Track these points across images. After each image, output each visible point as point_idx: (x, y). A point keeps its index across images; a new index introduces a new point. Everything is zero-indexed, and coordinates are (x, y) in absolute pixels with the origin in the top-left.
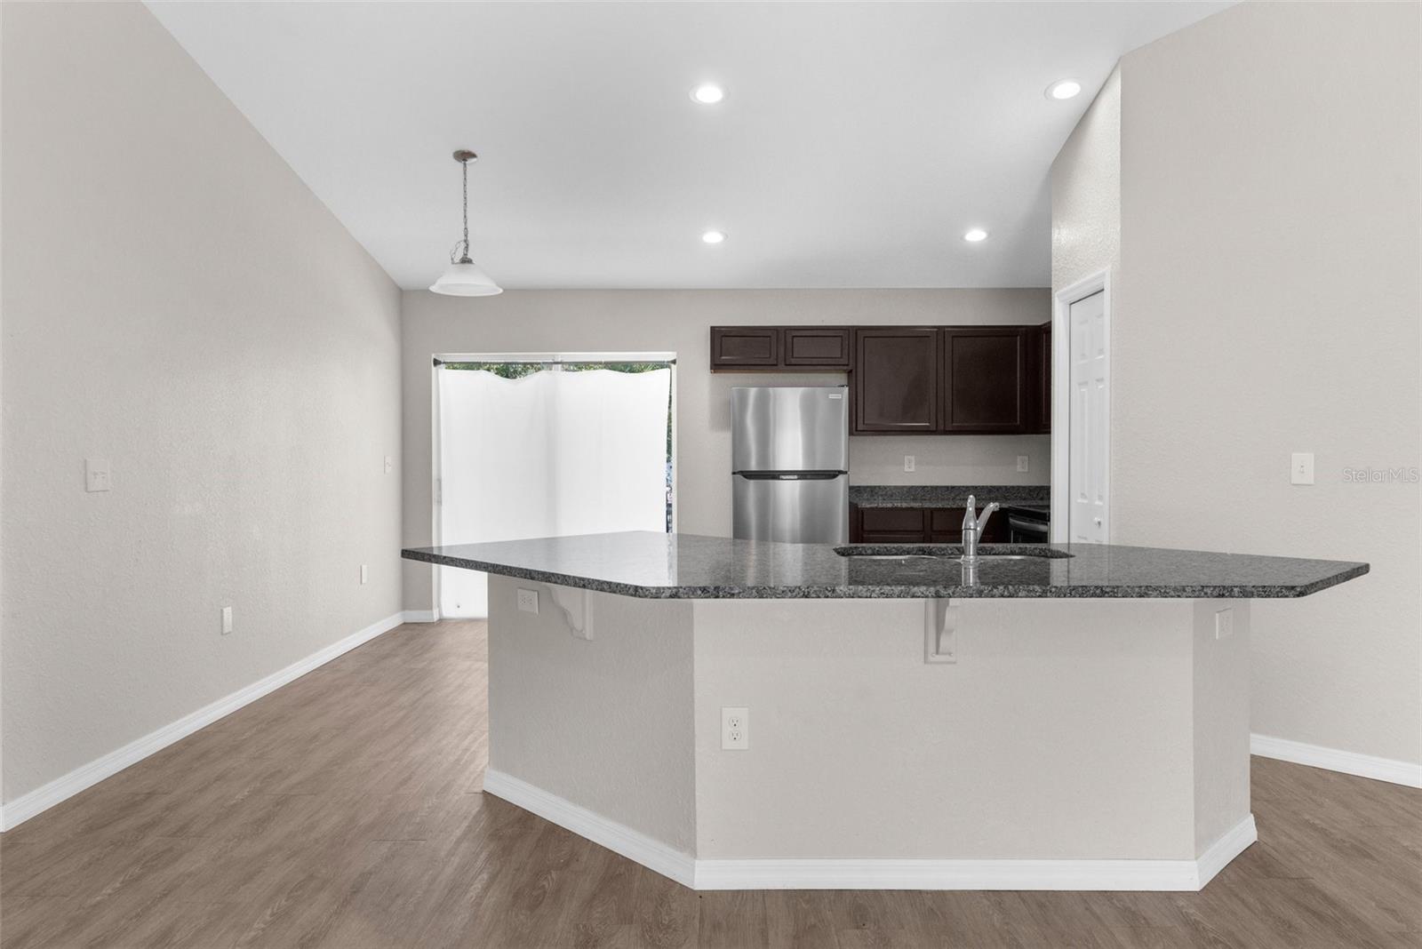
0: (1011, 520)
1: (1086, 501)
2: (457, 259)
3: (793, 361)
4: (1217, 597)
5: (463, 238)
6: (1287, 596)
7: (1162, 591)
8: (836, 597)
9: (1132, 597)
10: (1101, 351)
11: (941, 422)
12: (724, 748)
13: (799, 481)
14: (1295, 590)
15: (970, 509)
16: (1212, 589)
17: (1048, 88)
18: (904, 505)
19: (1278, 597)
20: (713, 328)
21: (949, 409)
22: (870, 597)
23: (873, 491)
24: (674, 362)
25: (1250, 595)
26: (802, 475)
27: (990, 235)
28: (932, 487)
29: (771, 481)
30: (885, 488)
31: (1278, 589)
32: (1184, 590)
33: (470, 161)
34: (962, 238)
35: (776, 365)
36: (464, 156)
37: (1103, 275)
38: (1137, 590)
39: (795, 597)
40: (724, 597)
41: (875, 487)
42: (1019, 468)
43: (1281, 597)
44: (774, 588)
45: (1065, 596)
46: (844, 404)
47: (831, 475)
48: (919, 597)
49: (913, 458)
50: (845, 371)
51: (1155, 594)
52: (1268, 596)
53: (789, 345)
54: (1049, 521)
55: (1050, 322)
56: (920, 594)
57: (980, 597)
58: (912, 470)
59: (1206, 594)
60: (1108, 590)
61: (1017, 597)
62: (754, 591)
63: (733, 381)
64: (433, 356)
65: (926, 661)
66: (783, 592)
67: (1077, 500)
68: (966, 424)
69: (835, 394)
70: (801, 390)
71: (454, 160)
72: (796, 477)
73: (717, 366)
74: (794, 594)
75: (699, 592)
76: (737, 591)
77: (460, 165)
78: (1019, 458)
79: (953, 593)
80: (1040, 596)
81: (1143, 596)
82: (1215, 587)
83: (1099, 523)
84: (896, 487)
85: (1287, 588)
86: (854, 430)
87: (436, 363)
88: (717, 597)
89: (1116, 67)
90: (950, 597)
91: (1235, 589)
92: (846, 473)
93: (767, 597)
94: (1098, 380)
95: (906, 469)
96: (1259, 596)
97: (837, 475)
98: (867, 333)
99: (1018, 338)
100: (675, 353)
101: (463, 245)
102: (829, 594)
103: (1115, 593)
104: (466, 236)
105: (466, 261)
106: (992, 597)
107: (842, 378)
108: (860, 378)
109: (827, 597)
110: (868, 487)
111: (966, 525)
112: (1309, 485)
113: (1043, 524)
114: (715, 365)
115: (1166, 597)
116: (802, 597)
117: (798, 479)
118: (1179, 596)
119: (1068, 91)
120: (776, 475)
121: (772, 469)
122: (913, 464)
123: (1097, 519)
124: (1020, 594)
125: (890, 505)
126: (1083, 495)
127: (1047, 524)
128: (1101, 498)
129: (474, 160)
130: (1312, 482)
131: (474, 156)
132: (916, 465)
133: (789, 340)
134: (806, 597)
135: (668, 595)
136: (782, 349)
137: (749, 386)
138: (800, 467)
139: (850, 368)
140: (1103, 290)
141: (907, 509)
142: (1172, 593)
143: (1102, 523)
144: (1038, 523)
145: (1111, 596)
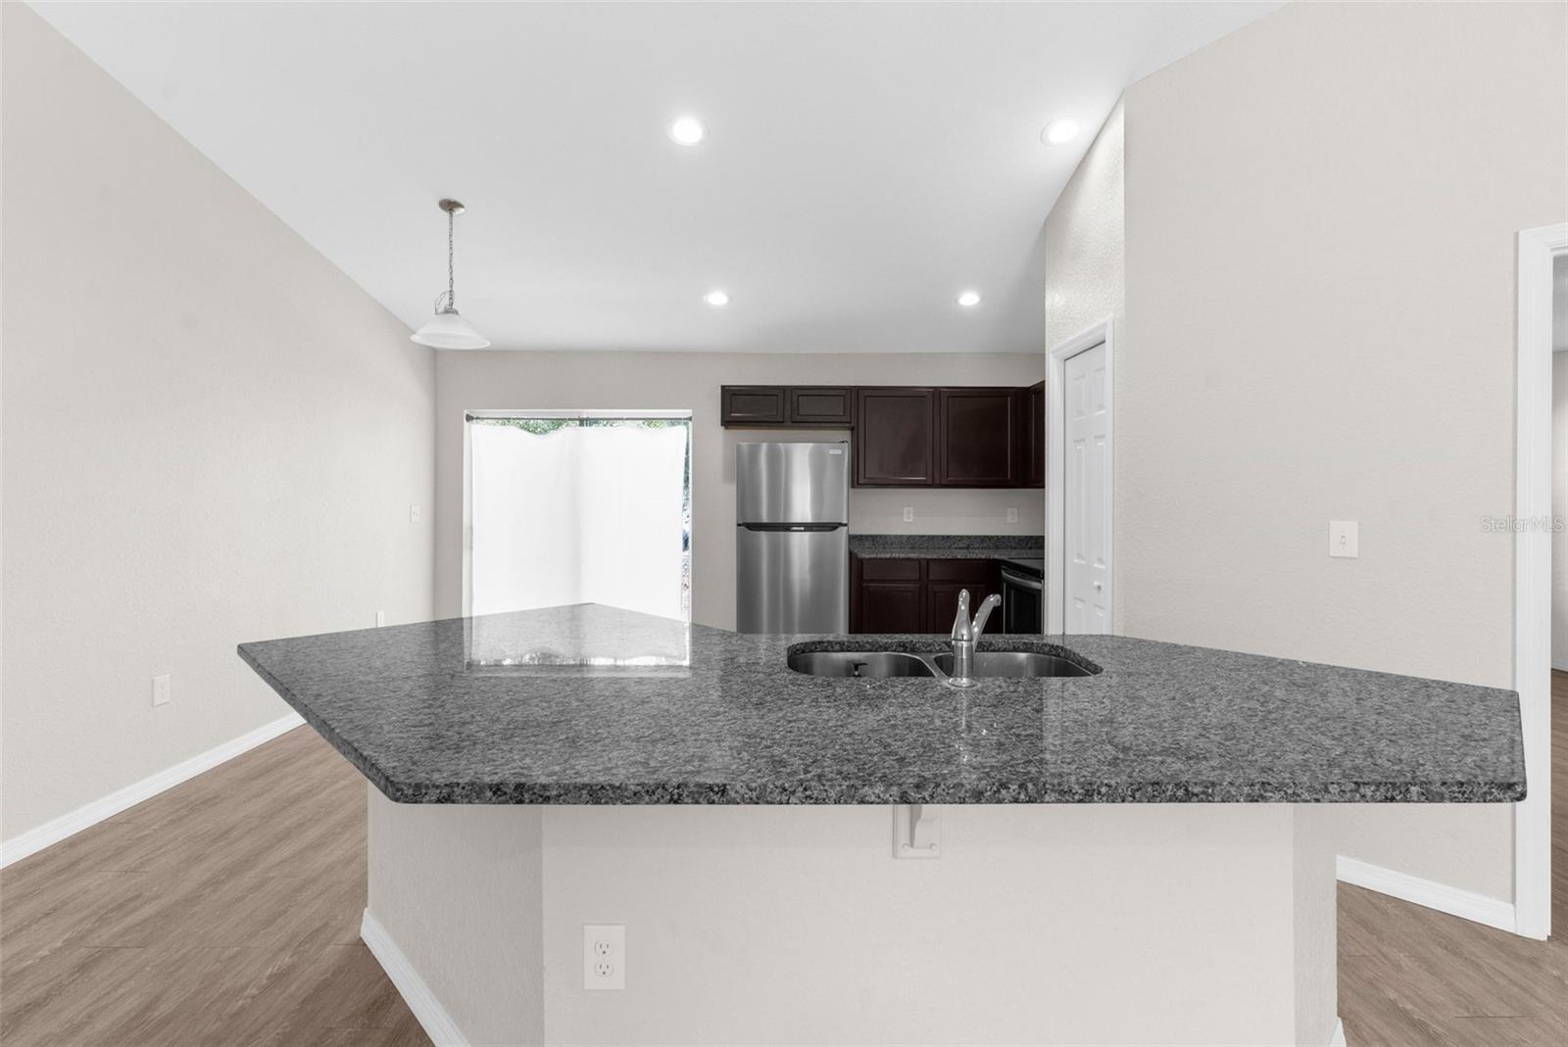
0: (1004, 573)
1: (1083, 562)
2: (441, 310)
3: (798, 418)
4: (1381, 801)
5: (449, 289)
6: (1500, 801)
7: (1290, 791)
8: (728, 803)
9: (1238, 801)
10: (1101, 407)
11: (937, 476)
12: (586, 987)
13: (808, 533)
14: (1514, 791)
15: (963, 608)
16: (1373, 788)
17: (1043, 130)
18: (902, 556)
19: (1485, 801)
20: (723, 387)
21: (944, 461)
22: (788, 803)
23: (874, 539)
24: (690, 419)
25: (1438, 798)
26: (808, 527)
27: (982, 299)
28: (929, 536)
29: (782, 533)
30: (886, 537)
31: (1485, 789)
32: (1327, 791)
33: (459, 212)
34: (956, 301)
35: (782, 422)
36: (450, 206)
37: (1105, 325)
38: (1246, 790)
39: (657, 802)
40: (531, 802)
41: (876, 536)
42: (1009, 519)
43: (1490, 801)
44: (619, 788)
45: (1123, 801)
46: (846, 461)
47: (833, 527)
48: (872, 803)
49: (911, 509)
50: (848, 428)
51: (1278, 796)
52: (1469, 800)
53: (795, 404)
54: (1043, 578)
55: (1044, 382)
56: (873, 798)
57: (978, 802)
58: (911, 520)
59: (1363, 796)
60: (1196, 790)
61: (1042, 802)
62: (584, 792)
63: (745, 437)
64: (466, 412)
65: (895, 855)
66: (635, 794)
67: (1073, 560)
68: (960, 479)
69: (837, 448)
70: (811, 444)
71: (439, 209)
72: (802, 529)
73: (728, 422)
74: (655, 798)
75: (489, 794)
76: (555, 793)
77: (446, 215)
78: (1009, 510)
79: (932, 796)
80: (1080, 801)
81: (1257, 801)
82: (1378, 785)
83: (1099, 587)
84: (896, 536)
85: (1500, 786)
86: (856, 482)
87: (469, 418)
88: (520, 802)
89: (1118, 101)
90: (927, 802)
91: (1413, 789)
92: (846, 525)
93: (606, 803)
94: (1096, 437)
95: (906, 520)
96: (1453, 800)
97: (837, 528)
98: (867, 393)
99: (1009, 399)
100: (690, 411)
101: (447, 296)
102: (716, 798)
103: (1208, 795)
104: (451, 286)
105: (450, 311)
106: (1000, 801)
107: (846, 435)
108: (861, 435)
109: (713, 802)
110: (869, 536)
111: (956, 632)
112: (1351, 558)
113: (1037, 581)
114: (726, 422)
115: (1296, 801)
116: (669, 802)
117: (804, 531)
118: (1317, 801)
119: (1066, 133)
120: (787, 527)
121: (781, 521)
122: (911, 515)
123: (1096, 583)
124: (1047, 798)
125: (888, 556)
126: (1080, 556)
127: (1040, 582)
128: (1100, 561)
129: (462, 210)
130: (1356, 556)
131: (461, 206)
132: (914, 514)
133: (795, 399)
134: (676, 802)
135: (434, 798)
136: (788, 406)
137: (761, 441)
138: (809, 519)
139: (852, 425)
140: (1104, 342)
141: (903, 559)
142: (1306, 796)
143: (1102, 589)
144: (1030, 579)
145: (1202, 801)
